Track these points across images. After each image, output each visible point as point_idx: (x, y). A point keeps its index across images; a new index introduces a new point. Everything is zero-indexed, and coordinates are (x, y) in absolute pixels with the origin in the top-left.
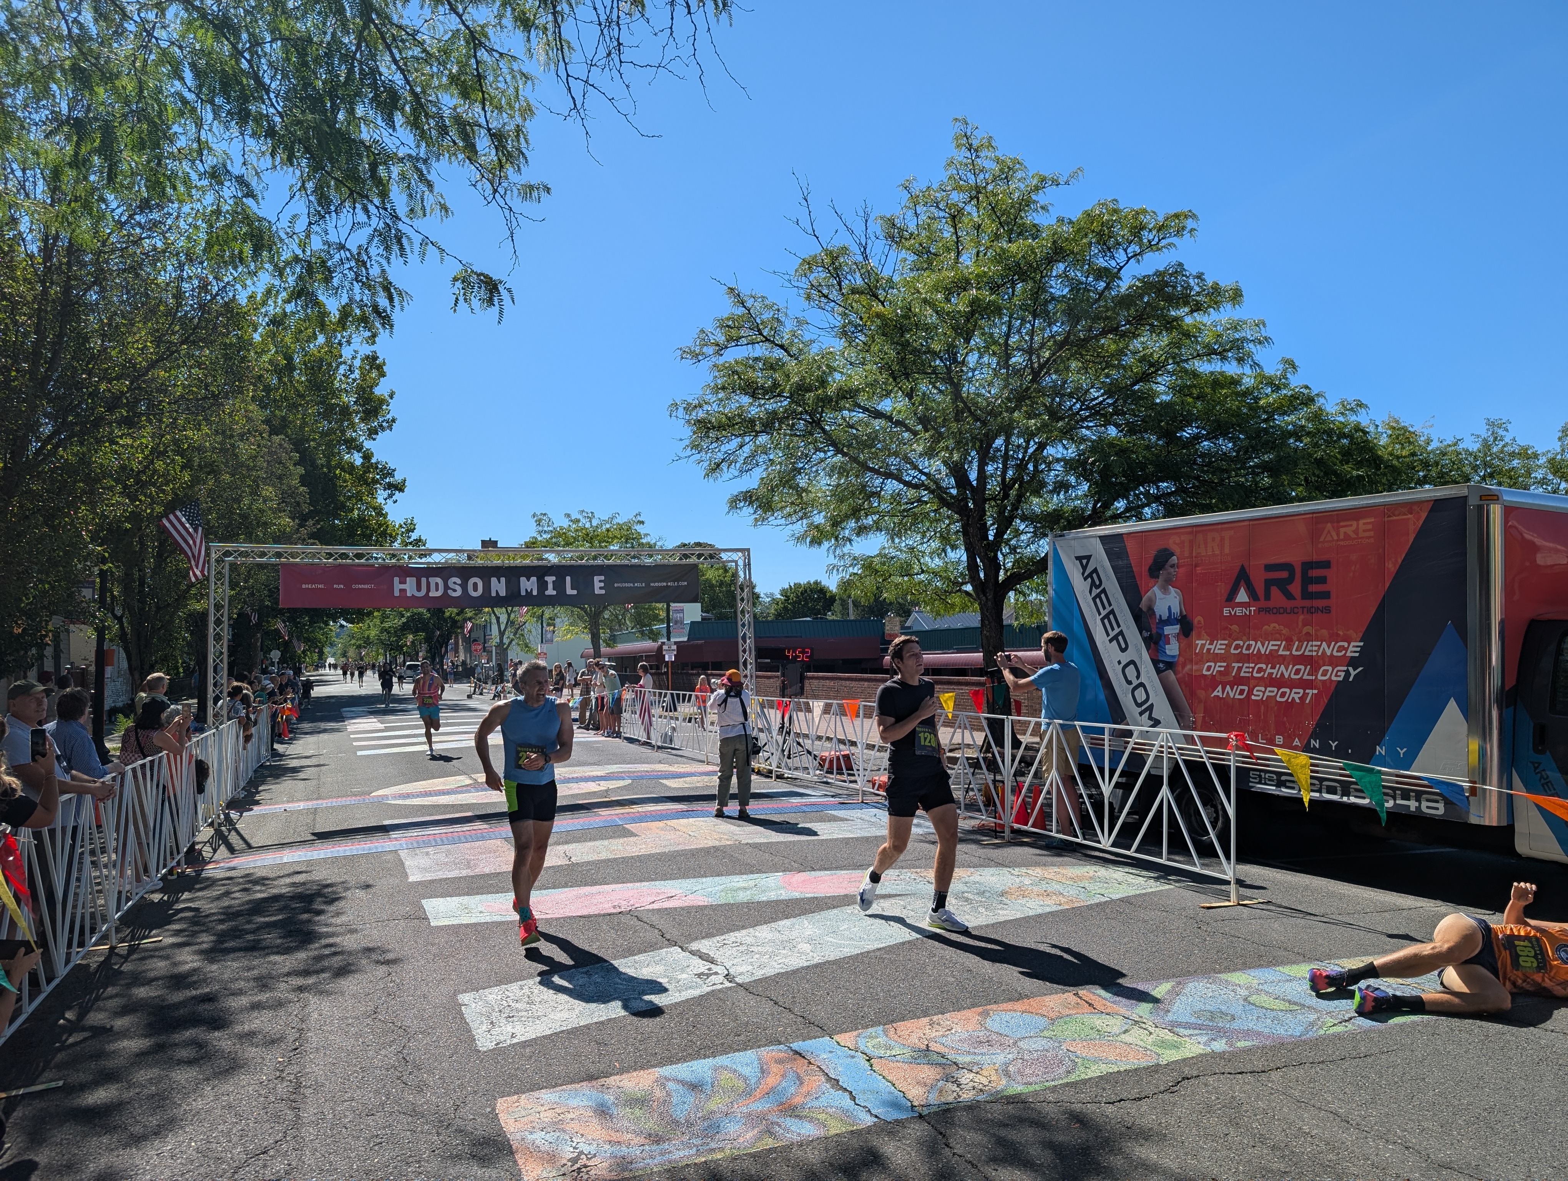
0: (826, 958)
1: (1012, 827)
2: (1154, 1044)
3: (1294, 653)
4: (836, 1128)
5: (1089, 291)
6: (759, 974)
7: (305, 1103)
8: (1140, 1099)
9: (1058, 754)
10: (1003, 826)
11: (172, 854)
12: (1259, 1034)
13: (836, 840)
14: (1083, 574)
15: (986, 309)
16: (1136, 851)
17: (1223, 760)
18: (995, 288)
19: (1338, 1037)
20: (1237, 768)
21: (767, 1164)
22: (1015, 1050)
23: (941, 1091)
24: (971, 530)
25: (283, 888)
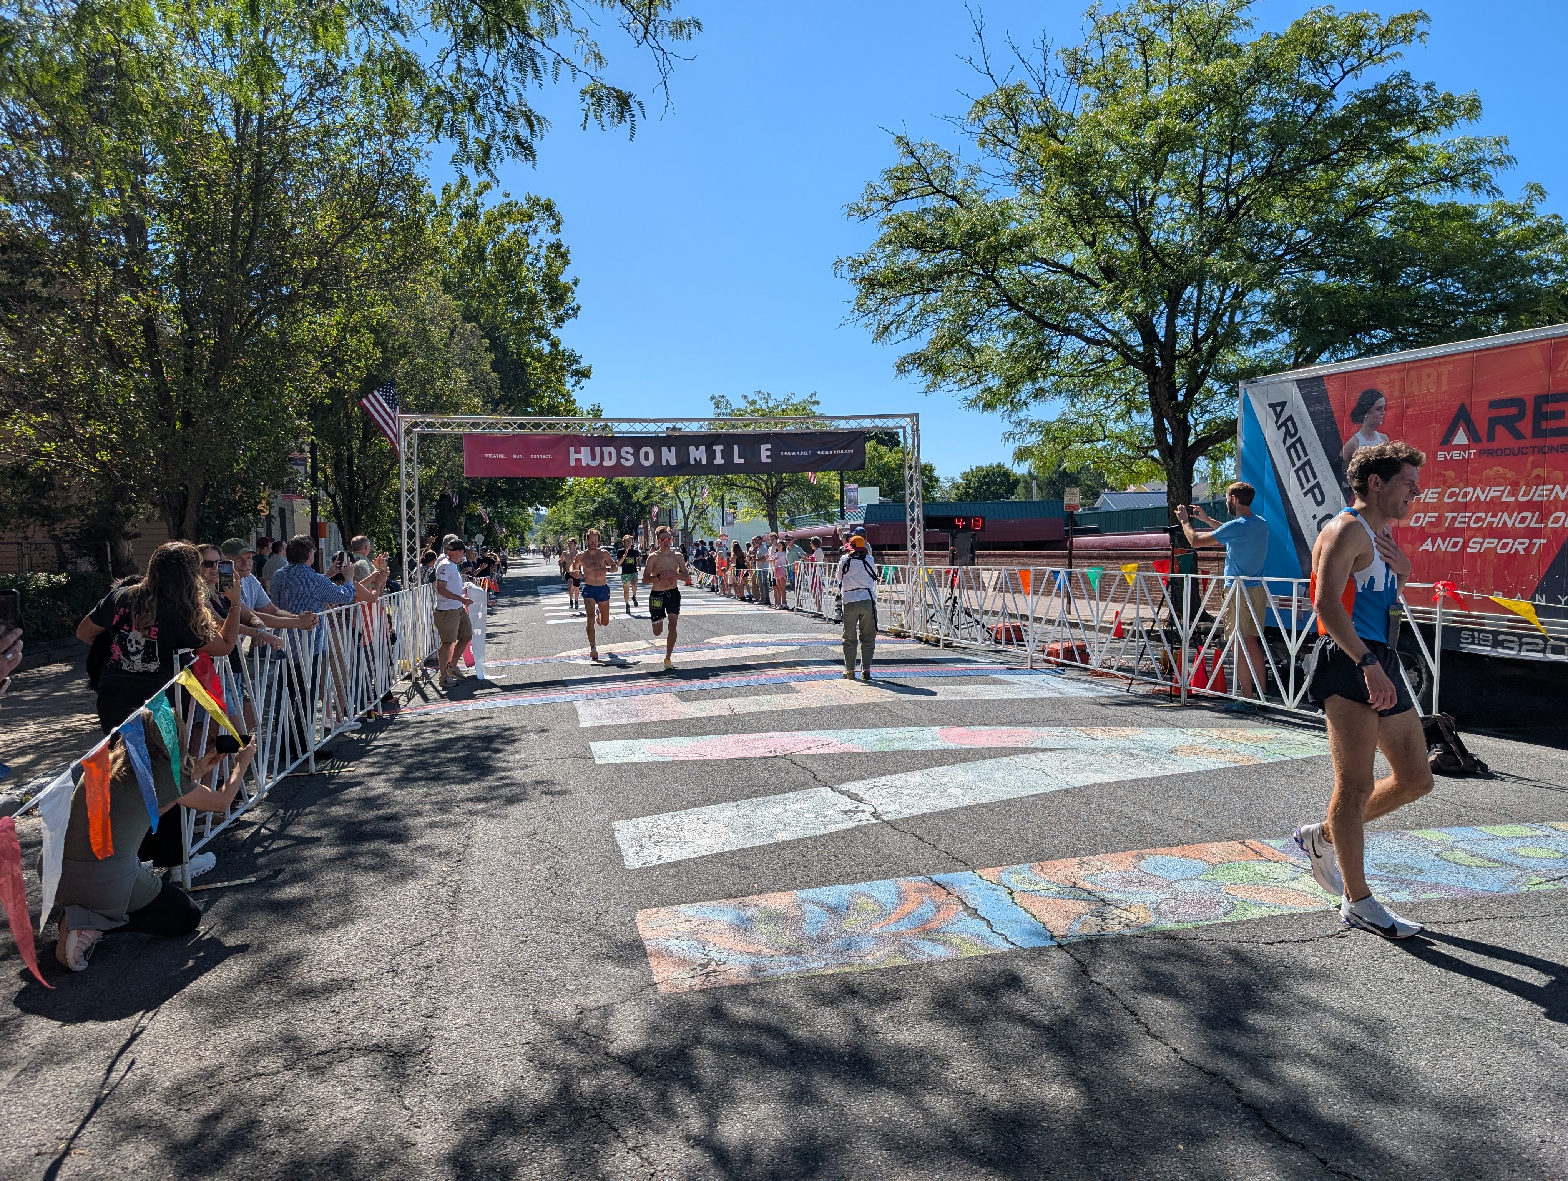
0: (977, 802)
1: (1189, 691)
3: (1520, 498)
4: (969, 952)
5: (1297, 115)
6: (906, 813)
7: (462, 905)
8: (1303, 942)
9: (1241, 612)
10: (1178, 690)
11: (369, 699)
12: (1449, 887)
13: (1000, 700)
14: (1276, 422)
15: (1176, 138)
17: (1430, 619)
18: (1187, 117)
19: (1545, 894)
20: (1444, 627)
21: (895, 980)
22: (1168, 890)
23: (1084, 924)
24: (1158, 389)
25: (467, 730)
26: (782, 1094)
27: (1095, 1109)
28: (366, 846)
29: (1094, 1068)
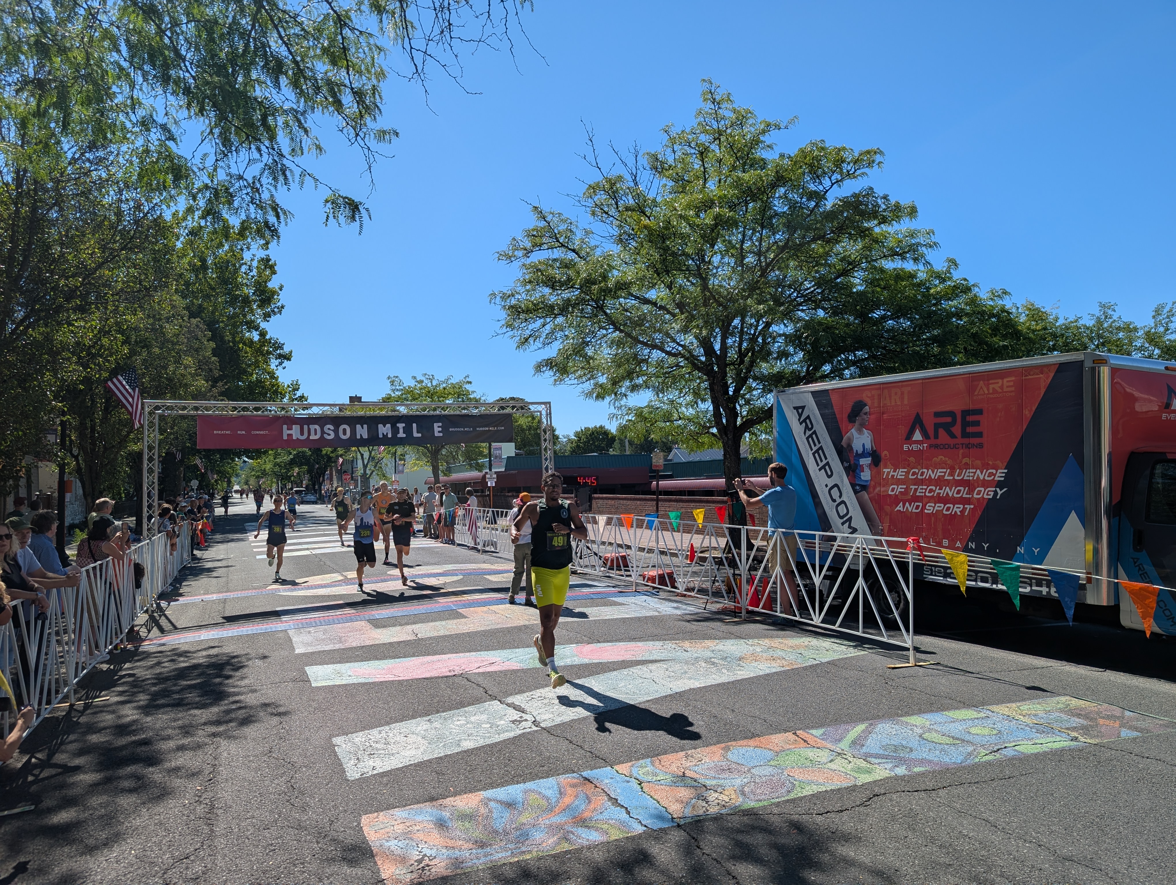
0: (608, 708)
1: (747, 609)
2: (852, 770)
3: (956, 478)
4: (615, 835)
5: (803, 208)
6: (558, 721)
7: (218, 820)
8: (842, 811)
9: (781, 554)
10: (740, 608)
11: (116, 634)
12: (930, 762)
13: (616, 619)
14: (799, 420)
15: (726, 222)
16: (840, 626)
17: (904, 558)
18: (732, 207)
19: (989, 763)
20: (914, 564)
21: (564, 863)
22: (749, 776)
23: (694, 807)
24: (716, 387)
25: (200, 659)
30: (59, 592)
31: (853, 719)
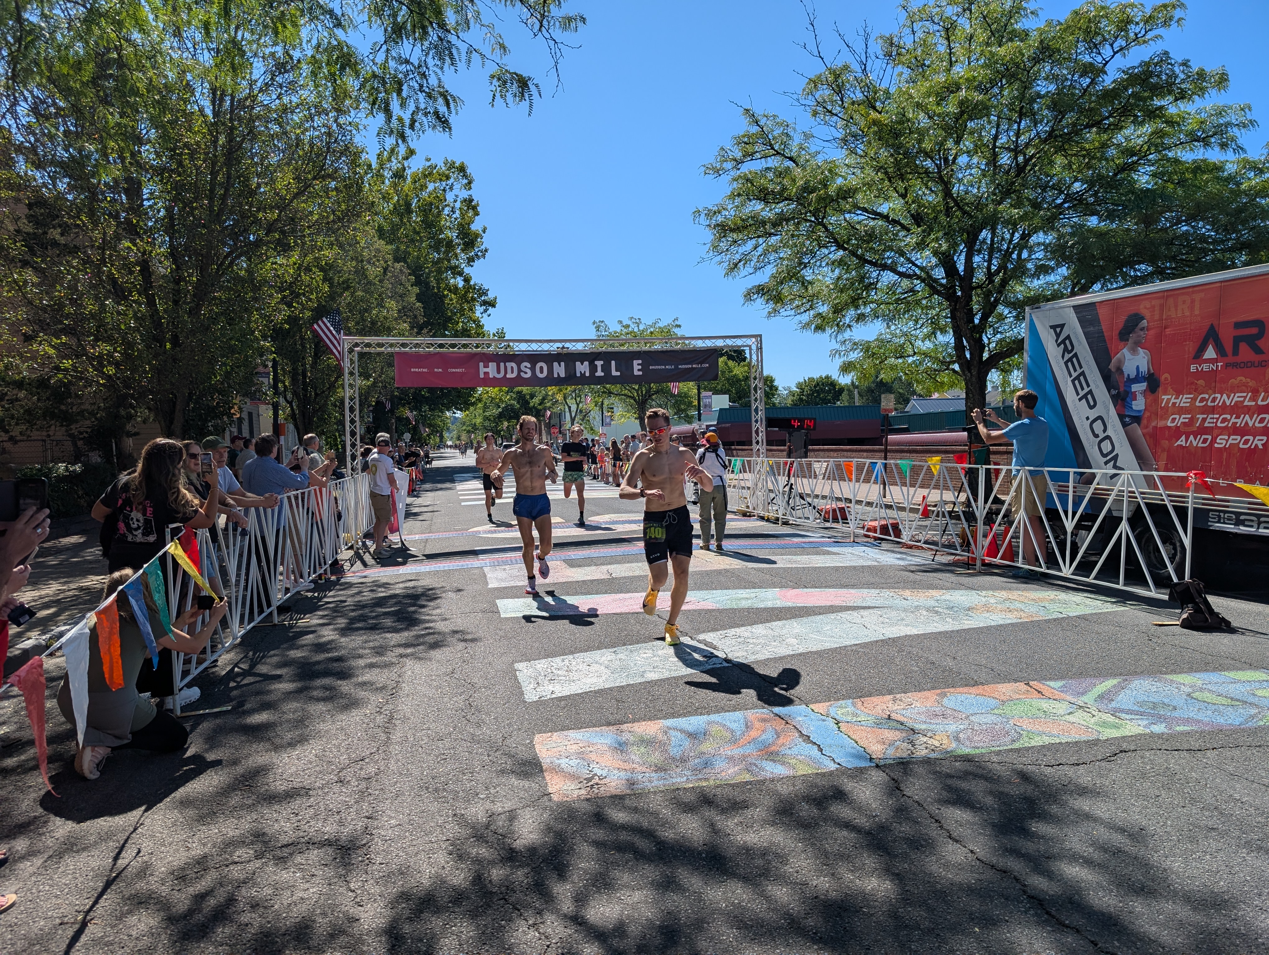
0: (810, 649)
1: (983, 560)
2: (1096, 724)
3: (1260, 403)
4: (803, 770)
5: (1075, 88)
6: (752, 658)
7: (395, 729)
8: (1078, 765)
9: (1026, 497)
10: (974, 559)
12: (1199, 721)
13: (828, 567)
14: (1056, 341)
15: (974, 108)
16: (1095, 578)
18: (983, 89)
20: (1196, 509)
21: (743, 792)
22: (966, 722)
23: (897, 749)
24: (958, 314)
25: (398, 590)
26: (652, 883)
27: (906, 898)
28: (319, 682)
29: (906, 866)
30: (257, 510)
31: (1102, 674)
